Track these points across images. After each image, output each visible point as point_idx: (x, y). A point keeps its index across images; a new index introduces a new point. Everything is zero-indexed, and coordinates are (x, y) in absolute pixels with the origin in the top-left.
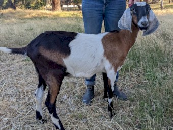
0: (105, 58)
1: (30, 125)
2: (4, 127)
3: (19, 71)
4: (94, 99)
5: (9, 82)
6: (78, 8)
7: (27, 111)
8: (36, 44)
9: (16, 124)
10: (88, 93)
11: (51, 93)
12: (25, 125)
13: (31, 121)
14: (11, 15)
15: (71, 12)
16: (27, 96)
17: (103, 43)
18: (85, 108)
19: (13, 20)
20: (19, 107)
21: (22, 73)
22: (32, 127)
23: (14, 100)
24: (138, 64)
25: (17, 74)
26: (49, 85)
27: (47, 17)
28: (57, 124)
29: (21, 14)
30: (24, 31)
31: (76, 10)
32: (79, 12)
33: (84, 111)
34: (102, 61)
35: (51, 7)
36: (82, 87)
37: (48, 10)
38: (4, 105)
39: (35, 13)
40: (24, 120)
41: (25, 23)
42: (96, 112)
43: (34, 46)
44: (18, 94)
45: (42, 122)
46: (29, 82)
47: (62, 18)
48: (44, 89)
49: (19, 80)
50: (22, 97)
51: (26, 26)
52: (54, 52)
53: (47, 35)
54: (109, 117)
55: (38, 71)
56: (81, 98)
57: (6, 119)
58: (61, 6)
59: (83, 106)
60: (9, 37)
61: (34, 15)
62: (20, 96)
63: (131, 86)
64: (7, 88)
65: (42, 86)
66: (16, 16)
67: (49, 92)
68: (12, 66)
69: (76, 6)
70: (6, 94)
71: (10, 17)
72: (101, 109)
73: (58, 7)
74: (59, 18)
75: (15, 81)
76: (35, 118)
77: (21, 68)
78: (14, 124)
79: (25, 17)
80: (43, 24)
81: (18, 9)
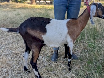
0: (68, 35)
1: (20, 74)
2: (4, 75)
3: (13, 40)
4: (59, 58)
5: (7, 47)
6: (45, 3)
7: (18, 65)
8: (25, 25)
9: (11, 73)
10: (54, 55)
11: (34, 56)
12: (17, 74)
13: (21, 71)
14: (7, 6)
15: (42, 5)
16: (18, 55)
17: (67, 26)
18: (53, 64)
19: (8, 9)
20: (13, 63)
21: (14, 41)
22: (21, 75)
23: (10, 58)
24: (83, 38)
25: (11, 42)
26: (33, 51)
27: (28, 8)
28: (37, 75)
29: (12, 5)
30: (15, 16)
31: (44, 4)
32: (46, 5)
33: (53, 66)
34: (66, 37)
35: (30, 2)
36: (51, 50)
37: (29, 4)
38: (4, 61)
39: (20, 5)
40: (16, 71)
41: (15, 11)
42: (60, 67)
43: (23, 27)
44: (12, 54)
45: (27, 72)
46: (18, 47)
47: (36, 8)
48: (29, 53)
49: (12, 45)
50: (14, 56)
51: (16, 13)
52: (36, 31)
53: (32, 20)
54: (68, 70)
55: (26, 42)
56: (50, 58)
57: (5, 70)
58: (36, 1)
59: (52, 63)
60: (6, 19)
61: (20, 6)
62: (13, 56)
63: (80, 51)
64: (6, 50)
65: (28, 51)
66: (10, 6)
67: (33, 56)
68: (8, 37)
69: (44, 2)
70: (5, 54)
71: (6, 7)
72: (63, 65)
73: (34, 2)
74: (35, 8)
75: (10, 46)
76: (23, 70)
77: (13, 38)
78: (10, 74)
79: (15, 7)
80: (26, 12)
81: (11, 2)
